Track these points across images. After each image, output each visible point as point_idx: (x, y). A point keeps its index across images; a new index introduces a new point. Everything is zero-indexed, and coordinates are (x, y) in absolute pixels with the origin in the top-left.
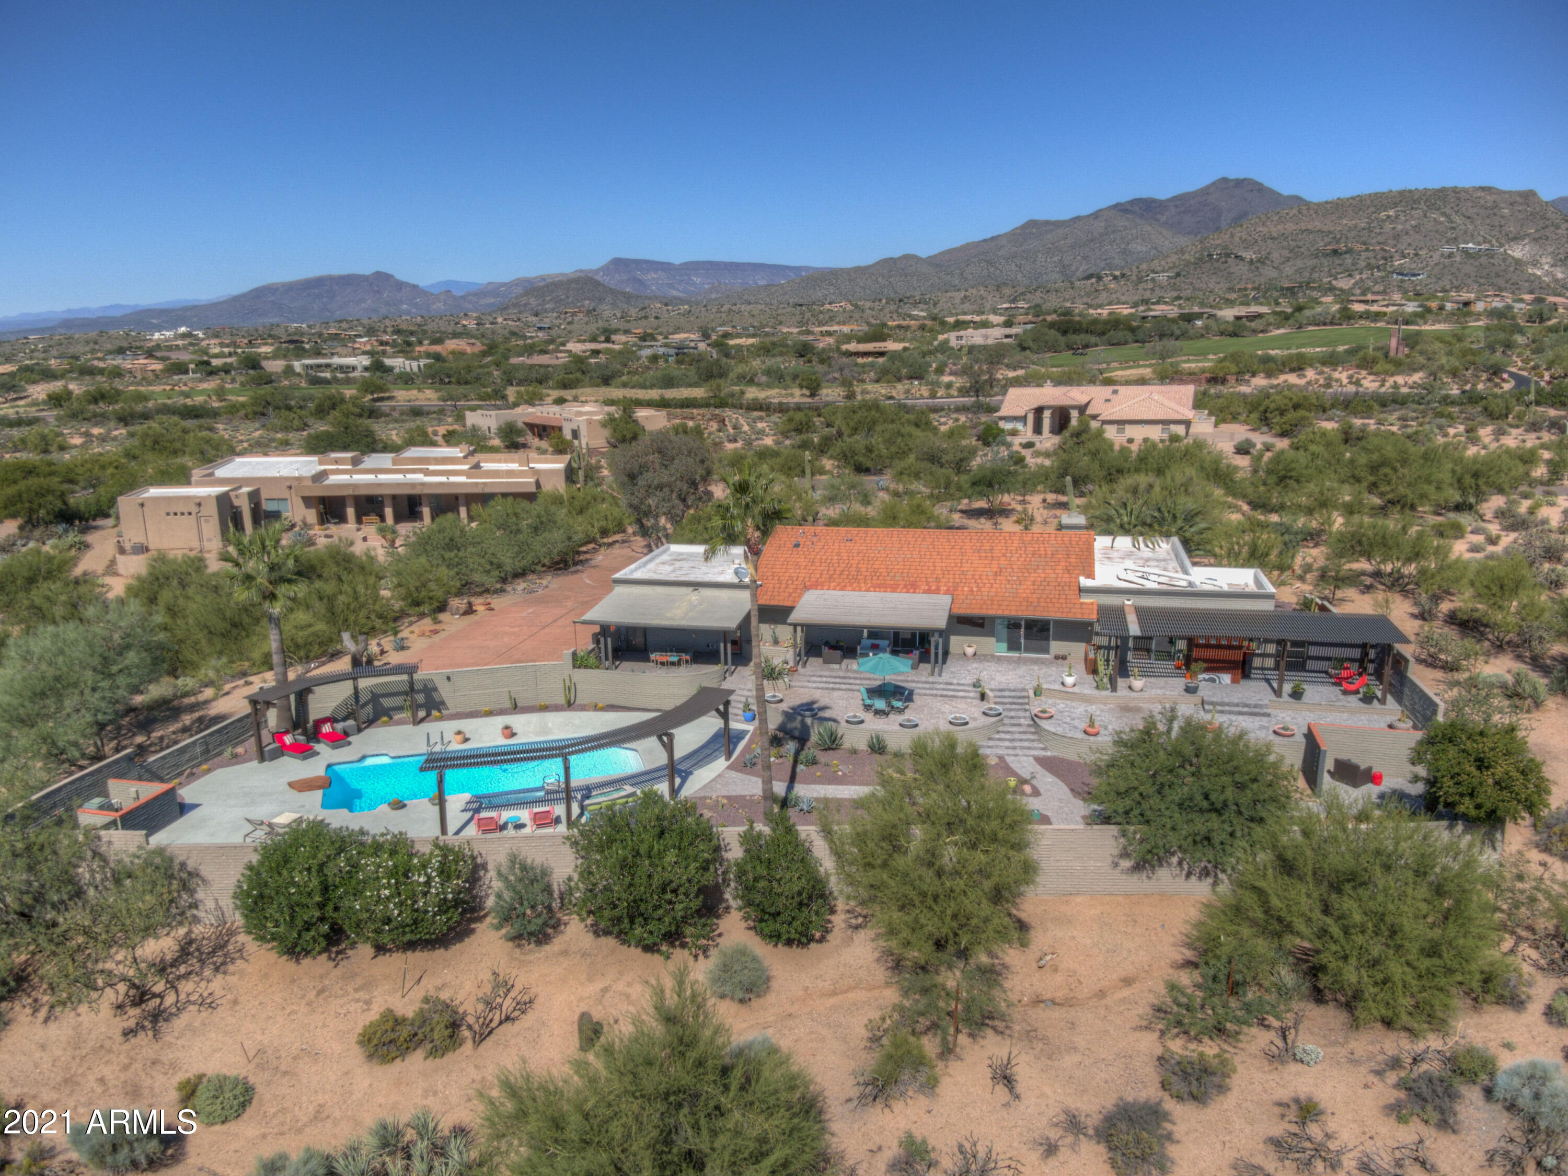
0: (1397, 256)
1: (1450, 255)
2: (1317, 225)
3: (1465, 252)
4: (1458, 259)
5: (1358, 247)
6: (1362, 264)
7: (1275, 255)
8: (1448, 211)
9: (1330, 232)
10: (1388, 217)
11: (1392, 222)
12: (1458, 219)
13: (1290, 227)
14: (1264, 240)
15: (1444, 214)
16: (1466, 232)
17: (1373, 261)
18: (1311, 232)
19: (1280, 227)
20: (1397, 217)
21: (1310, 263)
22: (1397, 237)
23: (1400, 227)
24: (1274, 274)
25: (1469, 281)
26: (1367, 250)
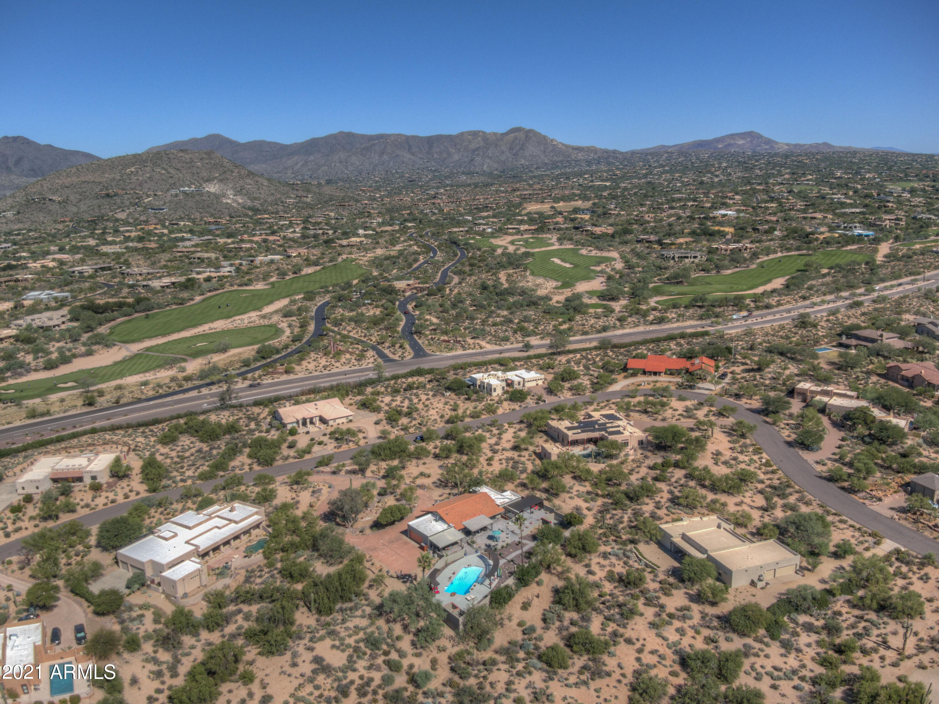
0: (144, 197)
1: (176, 195)
2: (90, 178)
3: (184, 192)
4: (181, 197)
5: (120, 192)
6: (127, 203)
7: (72, 198)
8: (165, 166)
9: (100, 183)
10: (132, 172)
11: (135, 175)
12: (172, 171)
13: (75, 179)
14: (62, 188)
15: (163, 169)
16: (179, 179)
17: (132, 200)
18: (89, 183)
19: (69, 179)
20: (137, 172)
21: (96, 202)
22: (141, 185)
23: (141, 178)
24: (75, 210)
25: (193, 211)
26: (126, 194)
